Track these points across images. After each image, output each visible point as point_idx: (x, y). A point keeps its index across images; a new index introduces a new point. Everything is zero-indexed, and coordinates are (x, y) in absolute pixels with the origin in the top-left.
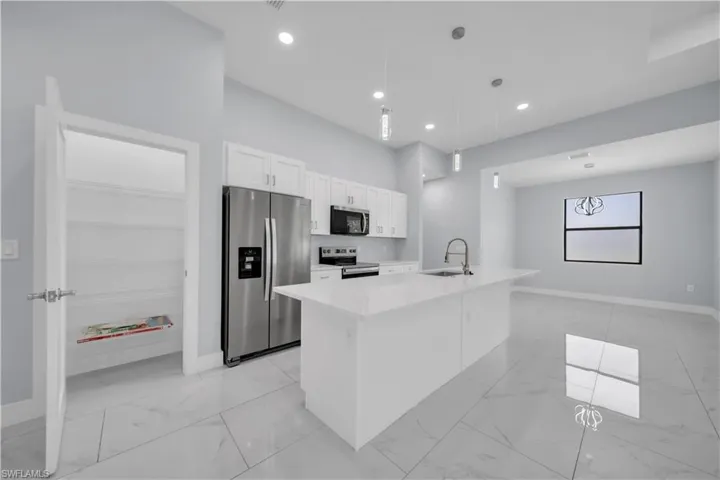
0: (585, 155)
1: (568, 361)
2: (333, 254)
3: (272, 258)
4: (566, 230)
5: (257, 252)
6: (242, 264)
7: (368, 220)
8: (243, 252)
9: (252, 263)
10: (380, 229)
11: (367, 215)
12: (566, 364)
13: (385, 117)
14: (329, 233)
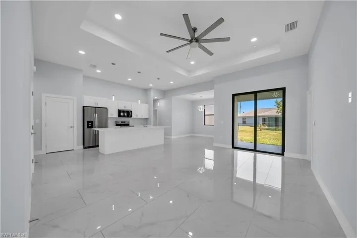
0: (194, 95)
1: (206, 157)
2: (120, 123)
3: (96, 123)
4: (205, 115)
5: (92, 122)
6: (88, 125)
7: (131, 113)
8: (88, 122)
9: (90, 125)
10: (137, 115)
11: (131, 112)
12: (204, 158)
13: (113, 97)
14: (117, 117)
